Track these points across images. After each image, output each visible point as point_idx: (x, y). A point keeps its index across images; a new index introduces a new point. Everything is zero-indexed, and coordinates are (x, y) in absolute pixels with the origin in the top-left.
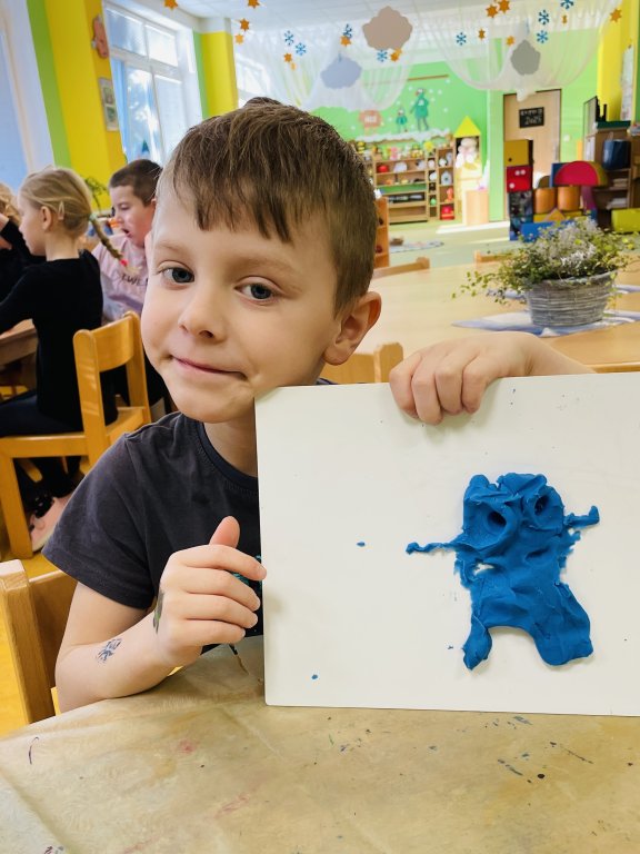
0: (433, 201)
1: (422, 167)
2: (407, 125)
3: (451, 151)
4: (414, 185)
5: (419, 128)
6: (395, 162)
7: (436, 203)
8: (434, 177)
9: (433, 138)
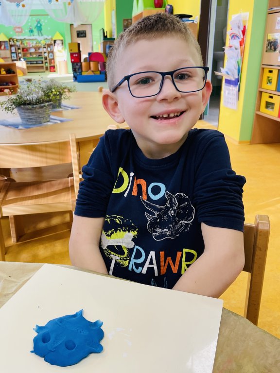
0: (47, 64)
1: (41, 50)
2: (34, 33)
3: (52, 45)
4: (38, 58)
5: (39, 35)
6: (30, 48)
7: (48, 65)
8: (46, 55)
9: (45, 39)
